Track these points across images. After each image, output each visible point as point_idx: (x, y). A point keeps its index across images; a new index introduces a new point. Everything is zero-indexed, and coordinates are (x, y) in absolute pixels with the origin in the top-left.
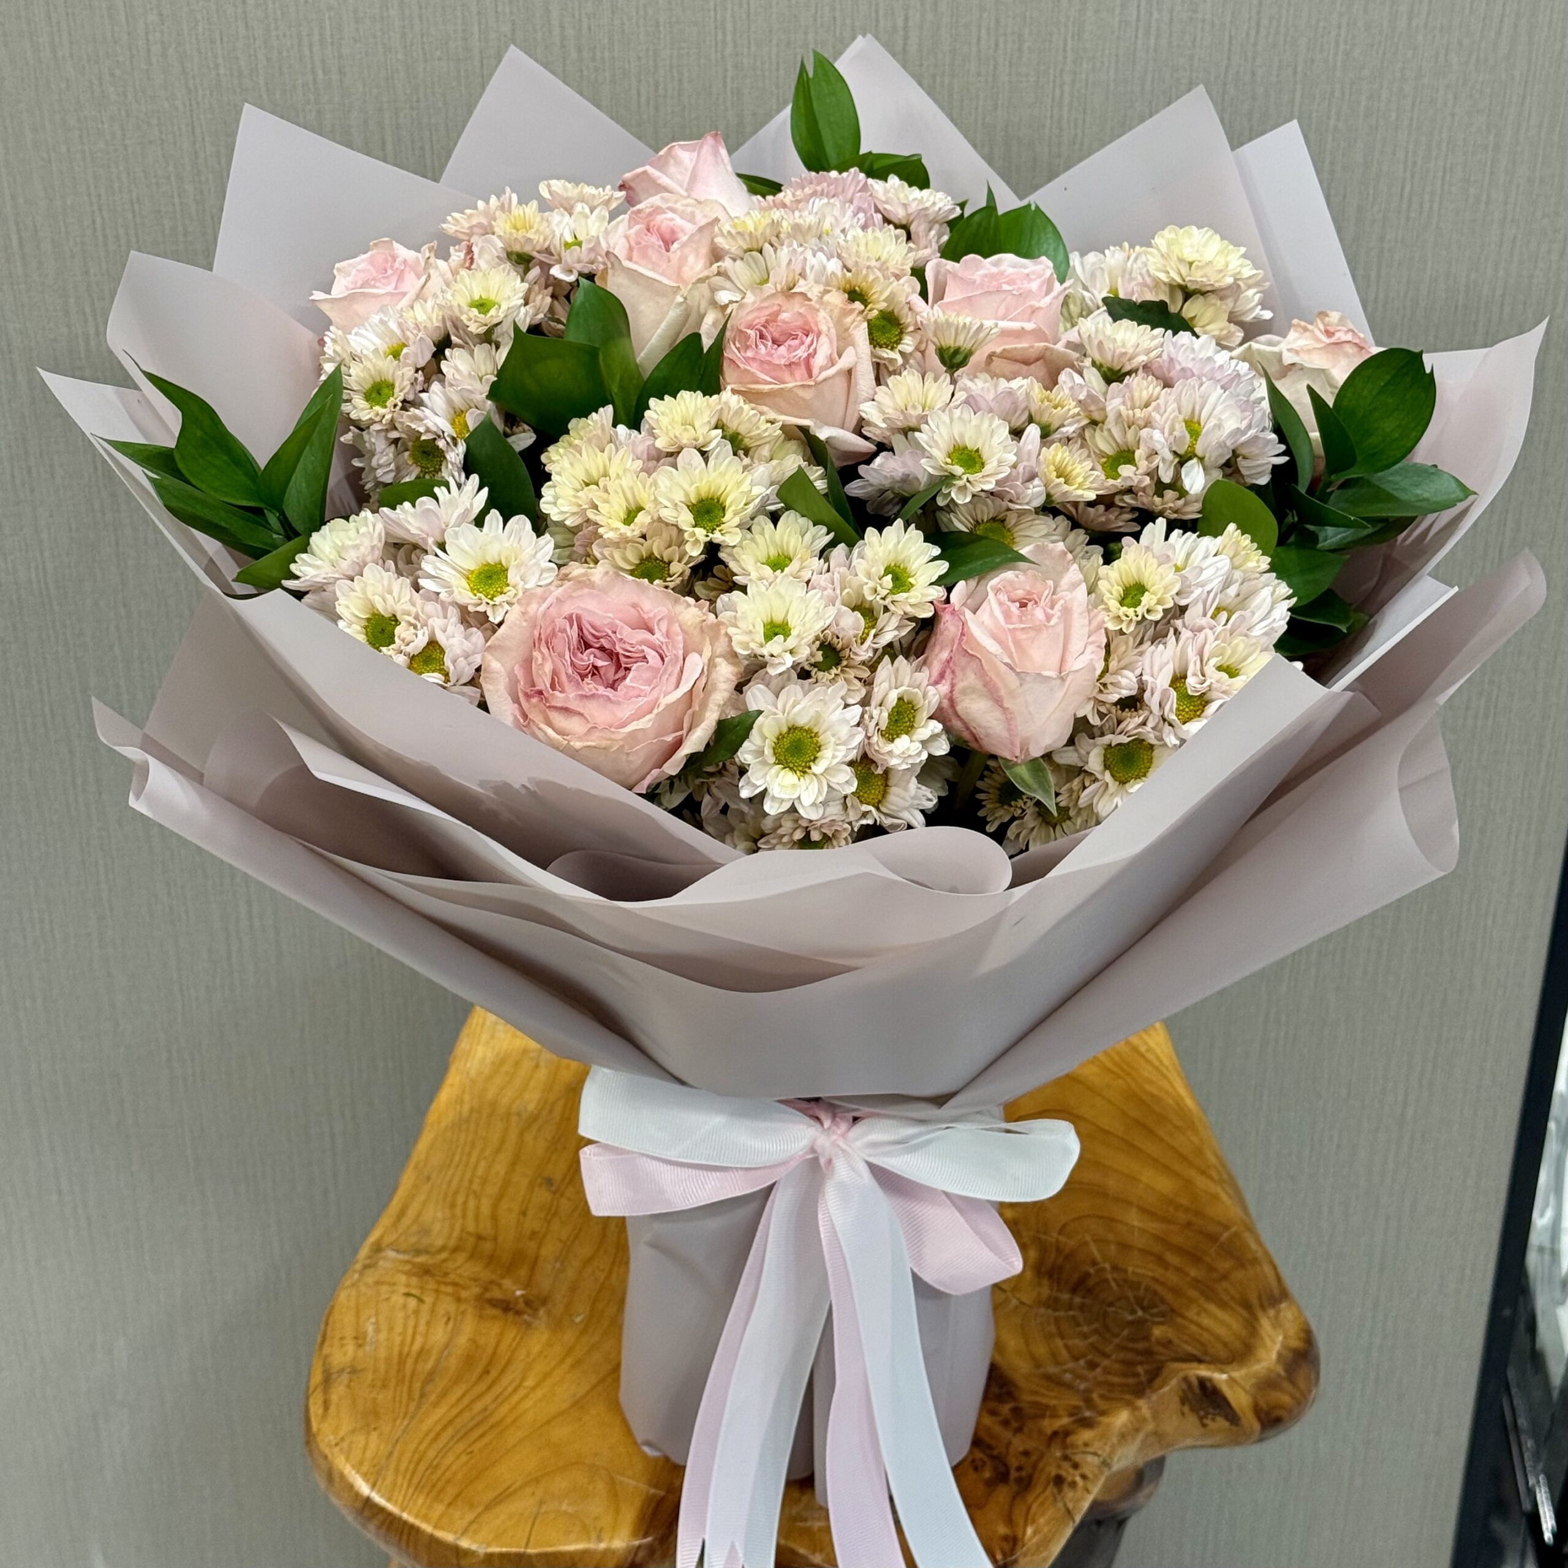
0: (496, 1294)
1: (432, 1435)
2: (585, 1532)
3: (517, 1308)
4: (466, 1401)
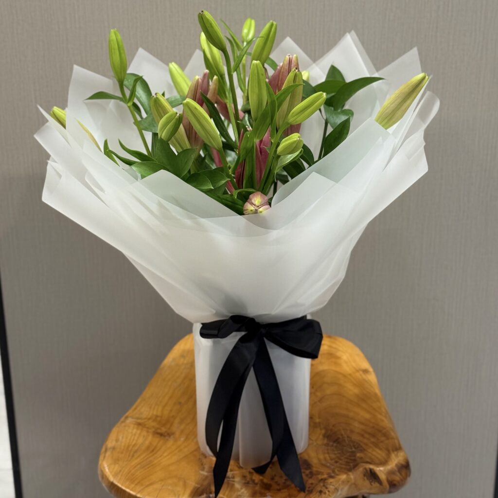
1: (134, 466)
3: (165, 435)
4: (146, 458)
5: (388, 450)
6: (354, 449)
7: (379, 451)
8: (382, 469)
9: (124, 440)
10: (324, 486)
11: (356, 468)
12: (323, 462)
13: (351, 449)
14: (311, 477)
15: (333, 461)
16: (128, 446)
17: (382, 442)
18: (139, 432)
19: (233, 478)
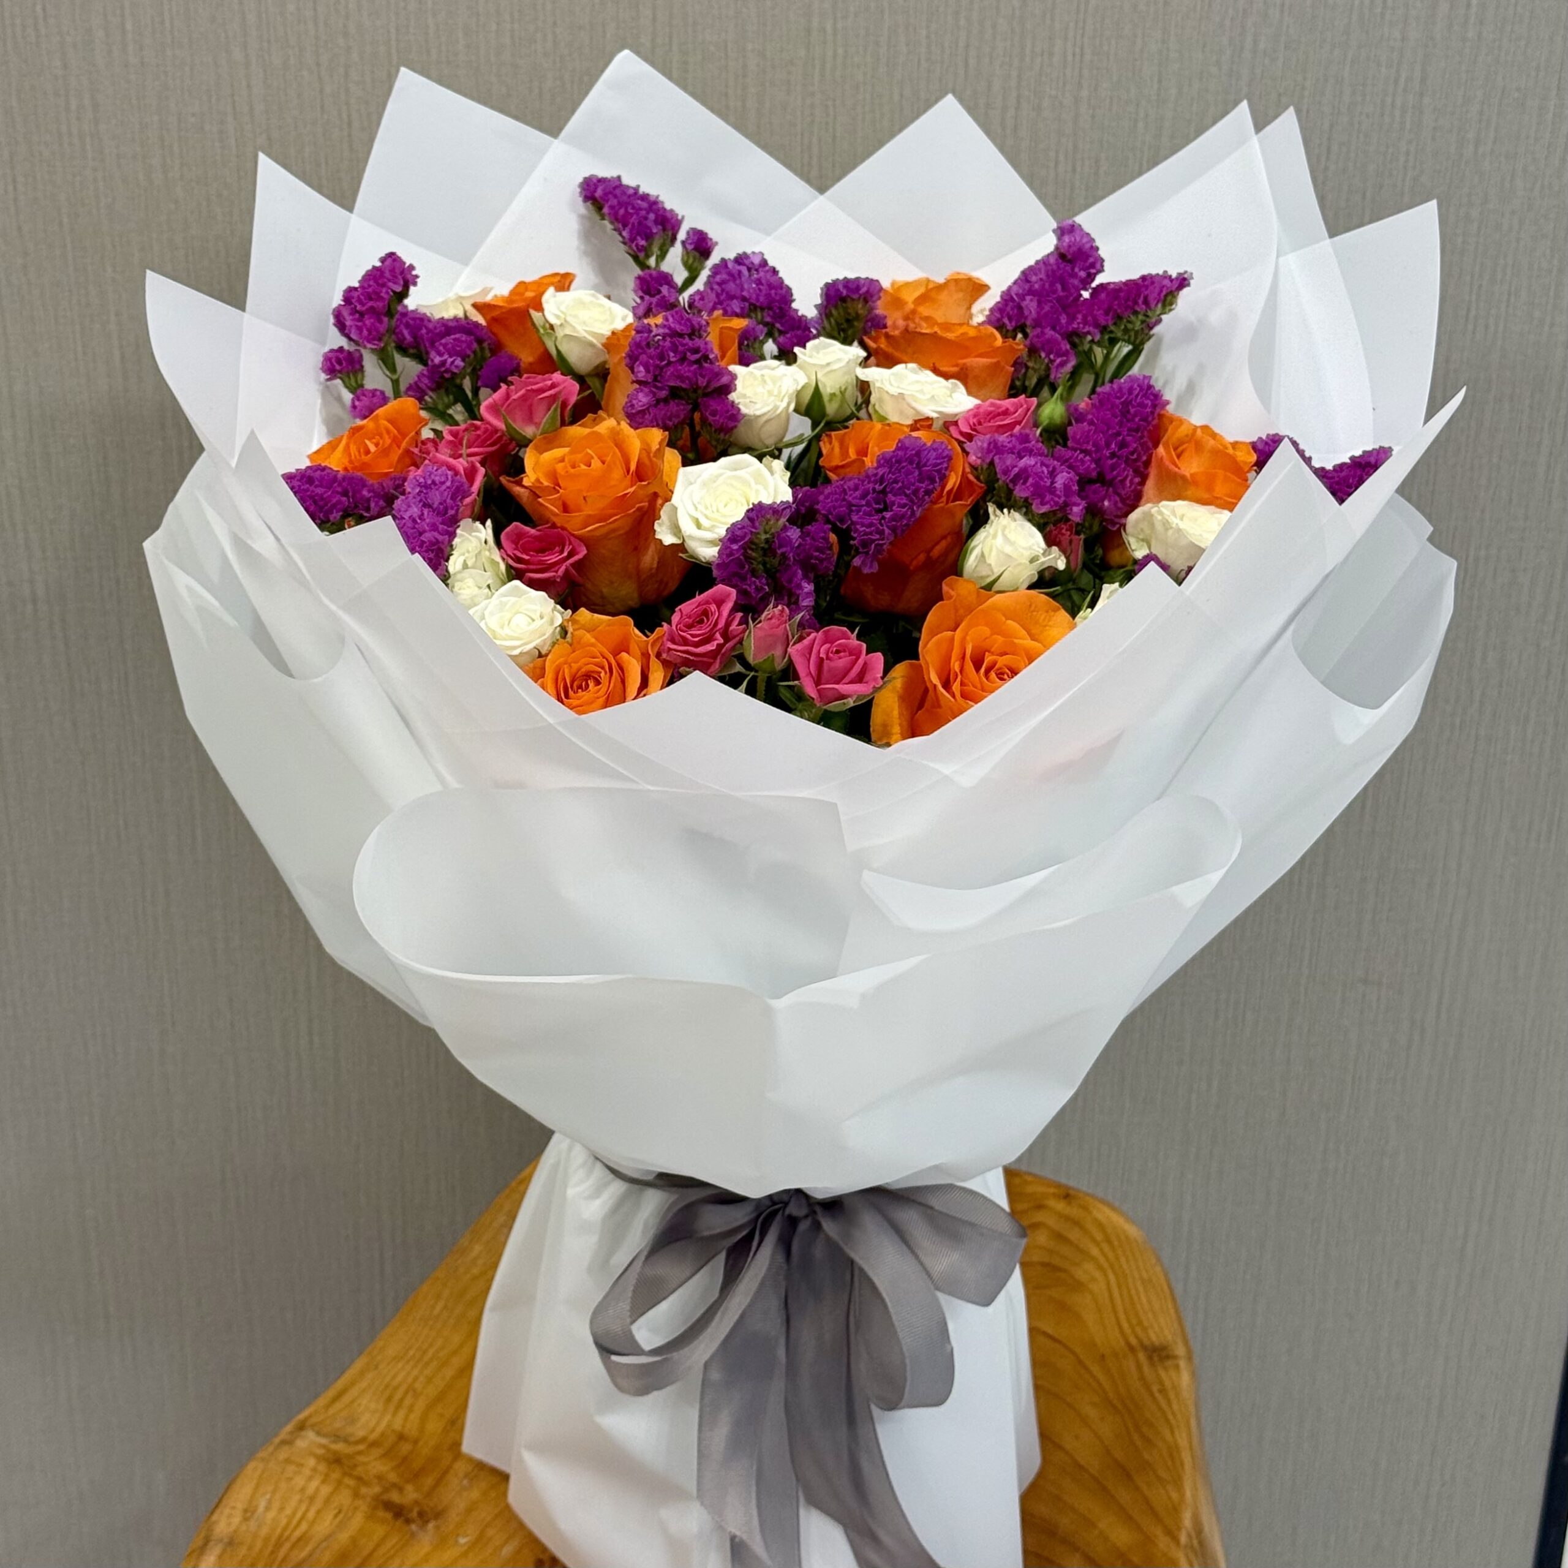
0: (395, 1497)
3: (410, 1516)
9: (271, 1515)
16: (279, 1544)
18: (327, 1489)
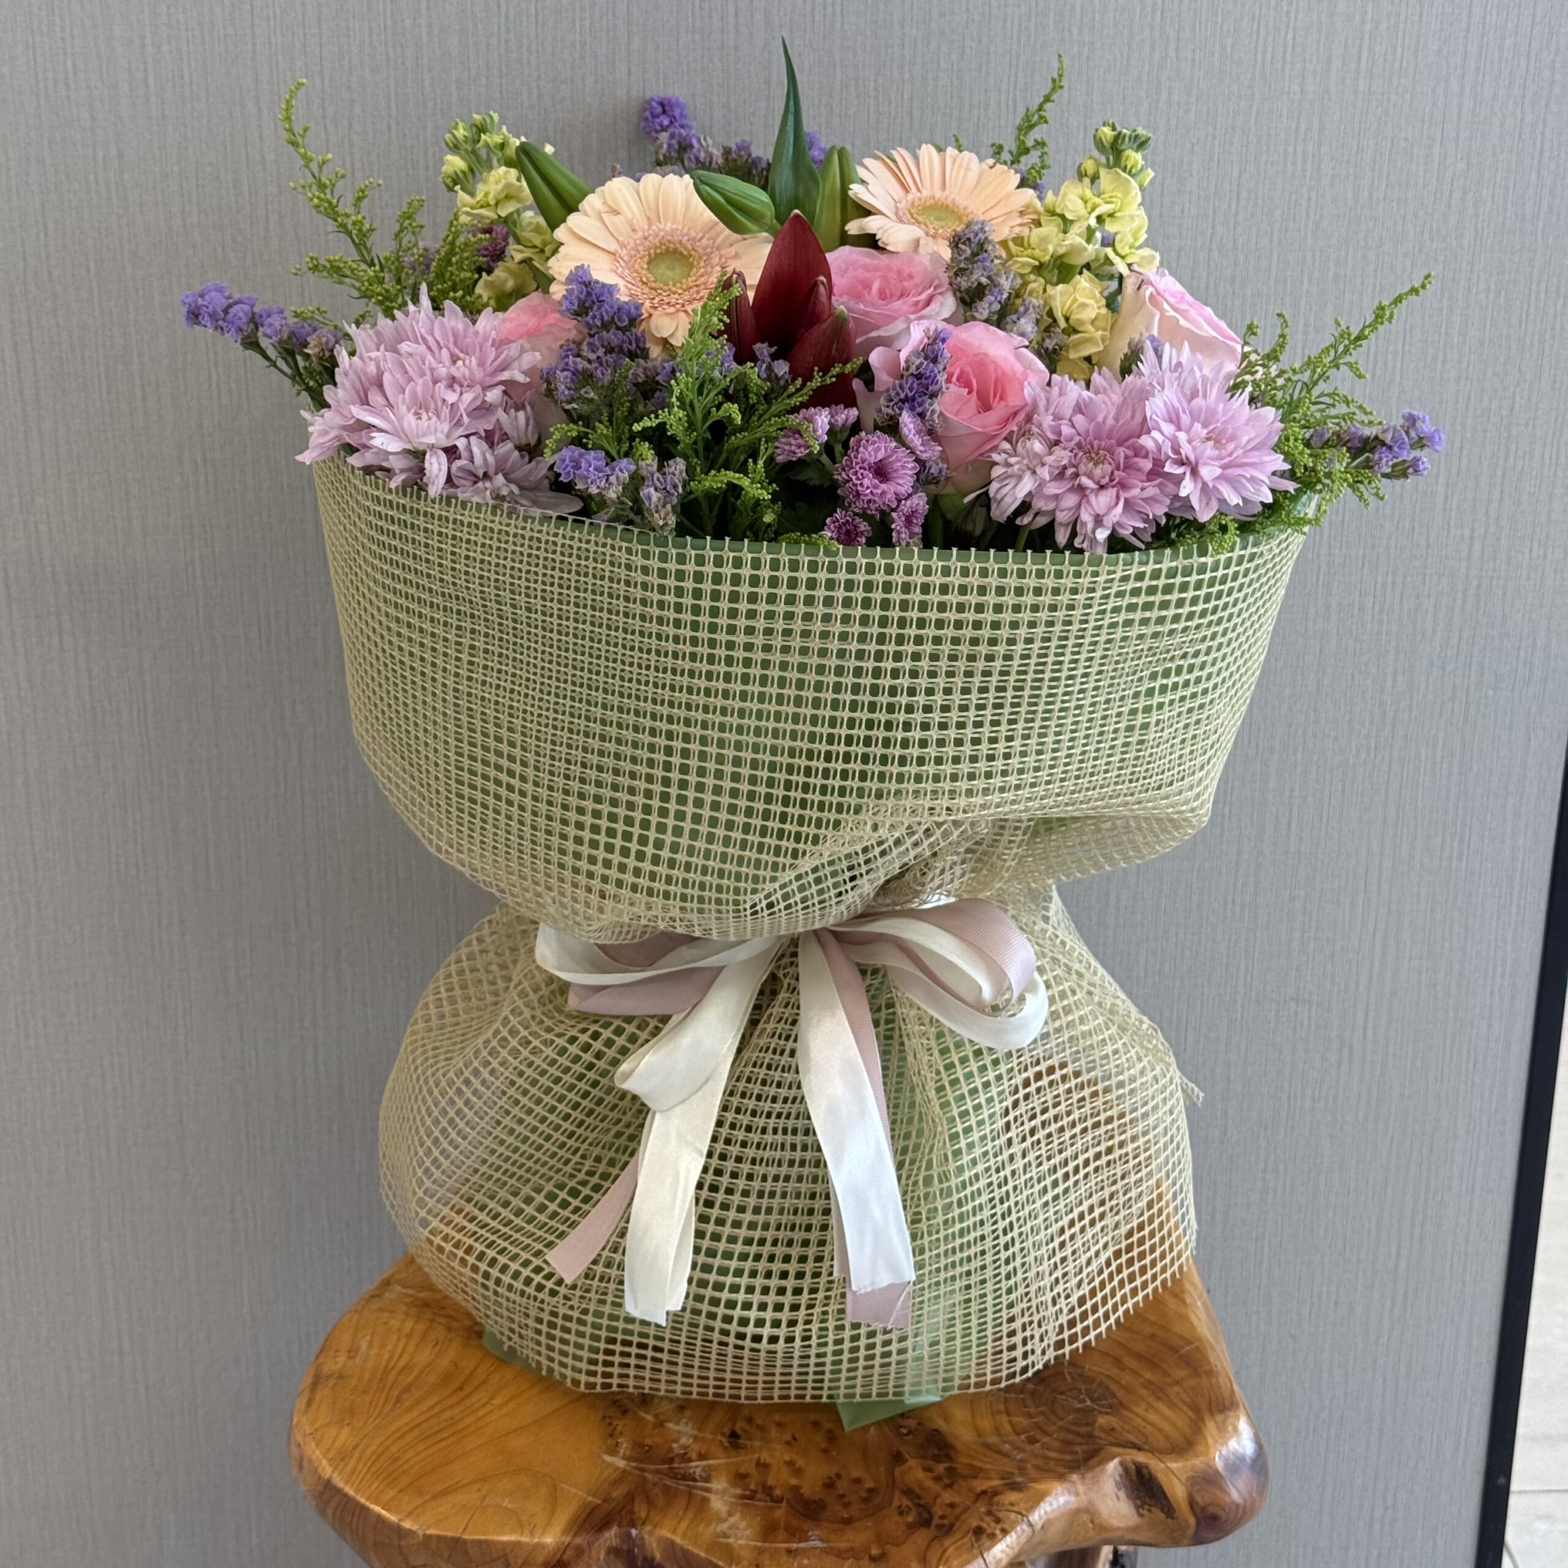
1: (399, 1434)
2: (520, 1526)
4: (436, 1410)
5: (1197, 1410)
6: (1089, 1403)
7: (1167, 1412)
8: (1173, 1465)
9: (373, 1352)
10: (989, 1513)
11: (1092, 1462)
12: (992, 1439)
13: (1083, 1401)
14: (949, 1486)
15: (1023, 1437)
16: (386, 1372)
17: (1178, 1383)
18: (421, 1327)
19: (707, 1479)
